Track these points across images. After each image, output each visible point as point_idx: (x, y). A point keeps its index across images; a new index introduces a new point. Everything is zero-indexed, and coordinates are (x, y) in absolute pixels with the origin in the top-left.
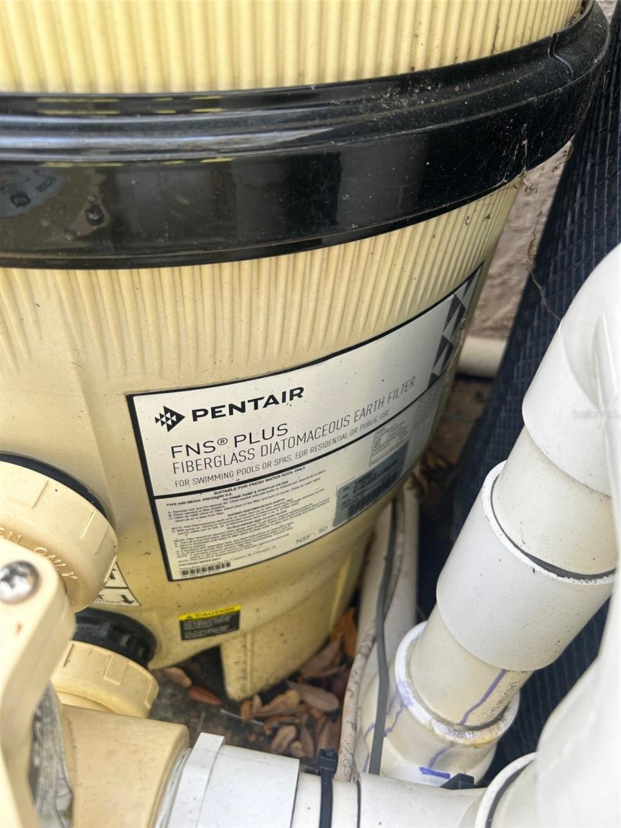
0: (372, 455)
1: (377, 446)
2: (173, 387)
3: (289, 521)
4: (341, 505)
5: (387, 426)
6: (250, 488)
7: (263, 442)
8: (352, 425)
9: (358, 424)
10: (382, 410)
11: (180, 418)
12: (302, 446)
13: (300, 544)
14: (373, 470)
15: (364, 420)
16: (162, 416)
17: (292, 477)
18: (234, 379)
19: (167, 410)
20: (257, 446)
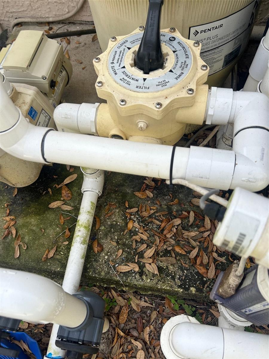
0: (234, 46)
1: (235, 44)
2: (199, 25)
3: (213, 64)
4: (225, 61)
5: (238, 38)
6: (208, 53)
7: (213, 40)
8: (231, 36)
9: (232, 36)
10: (238, 32)
11: (198, 33)
12: (220, 41)
13: (214, 73)
14: (233, 51)
15: (233, 35)
16: (195, 32)
17: (216, 51)
18: (210, 22)
19: (196, 31)
20: (211, 41)
